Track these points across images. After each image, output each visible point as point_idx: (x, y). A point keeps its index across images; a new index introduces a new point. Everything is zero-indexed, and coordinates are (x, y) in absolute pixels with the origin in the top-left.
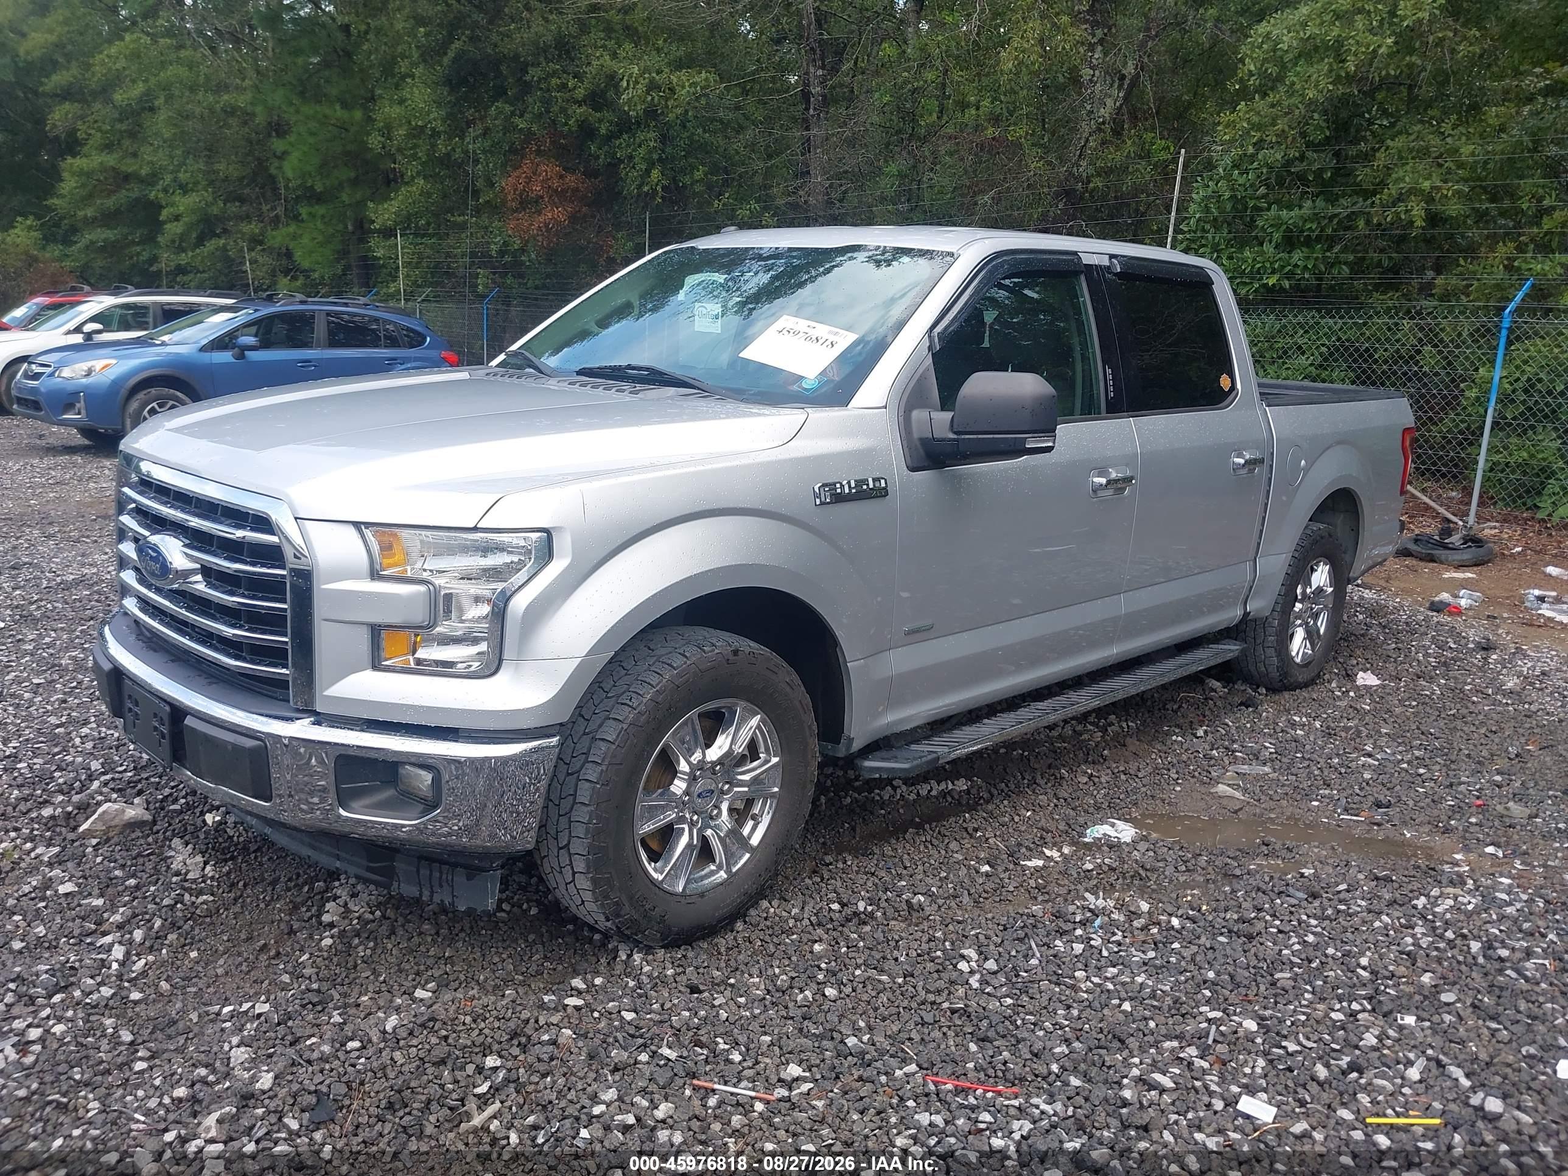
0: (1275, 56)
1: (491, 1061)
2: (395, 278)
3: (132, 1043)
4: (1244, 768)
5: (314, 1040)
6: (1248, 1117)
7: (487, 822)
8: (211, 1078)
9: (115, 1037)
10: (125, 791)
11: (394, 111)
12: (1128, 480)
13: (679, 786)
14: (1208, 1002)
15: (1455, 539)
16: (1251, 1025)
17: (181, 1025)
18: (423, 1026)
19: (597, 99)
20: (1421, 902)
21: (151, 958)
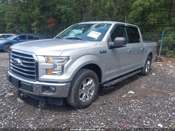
0: (136, 6)
1: (64, 125)
2: (34, 32)
3: (16, 125)
4: (144, 84)
5: (40, 123)
6: (159, 126)
7: (61, 94)
8: (28, 129)
9: (14, 124)
10: (10, 92)
11: (34, 13)
12: (131, 51)
13: (84, 88)
14: (149, 112)
15: (158, 59)
16: (155, 115)
17: (22, 122)
18: (55, 120)
19: (58, 11)
20: (169, 99)
21: (17, 113)
